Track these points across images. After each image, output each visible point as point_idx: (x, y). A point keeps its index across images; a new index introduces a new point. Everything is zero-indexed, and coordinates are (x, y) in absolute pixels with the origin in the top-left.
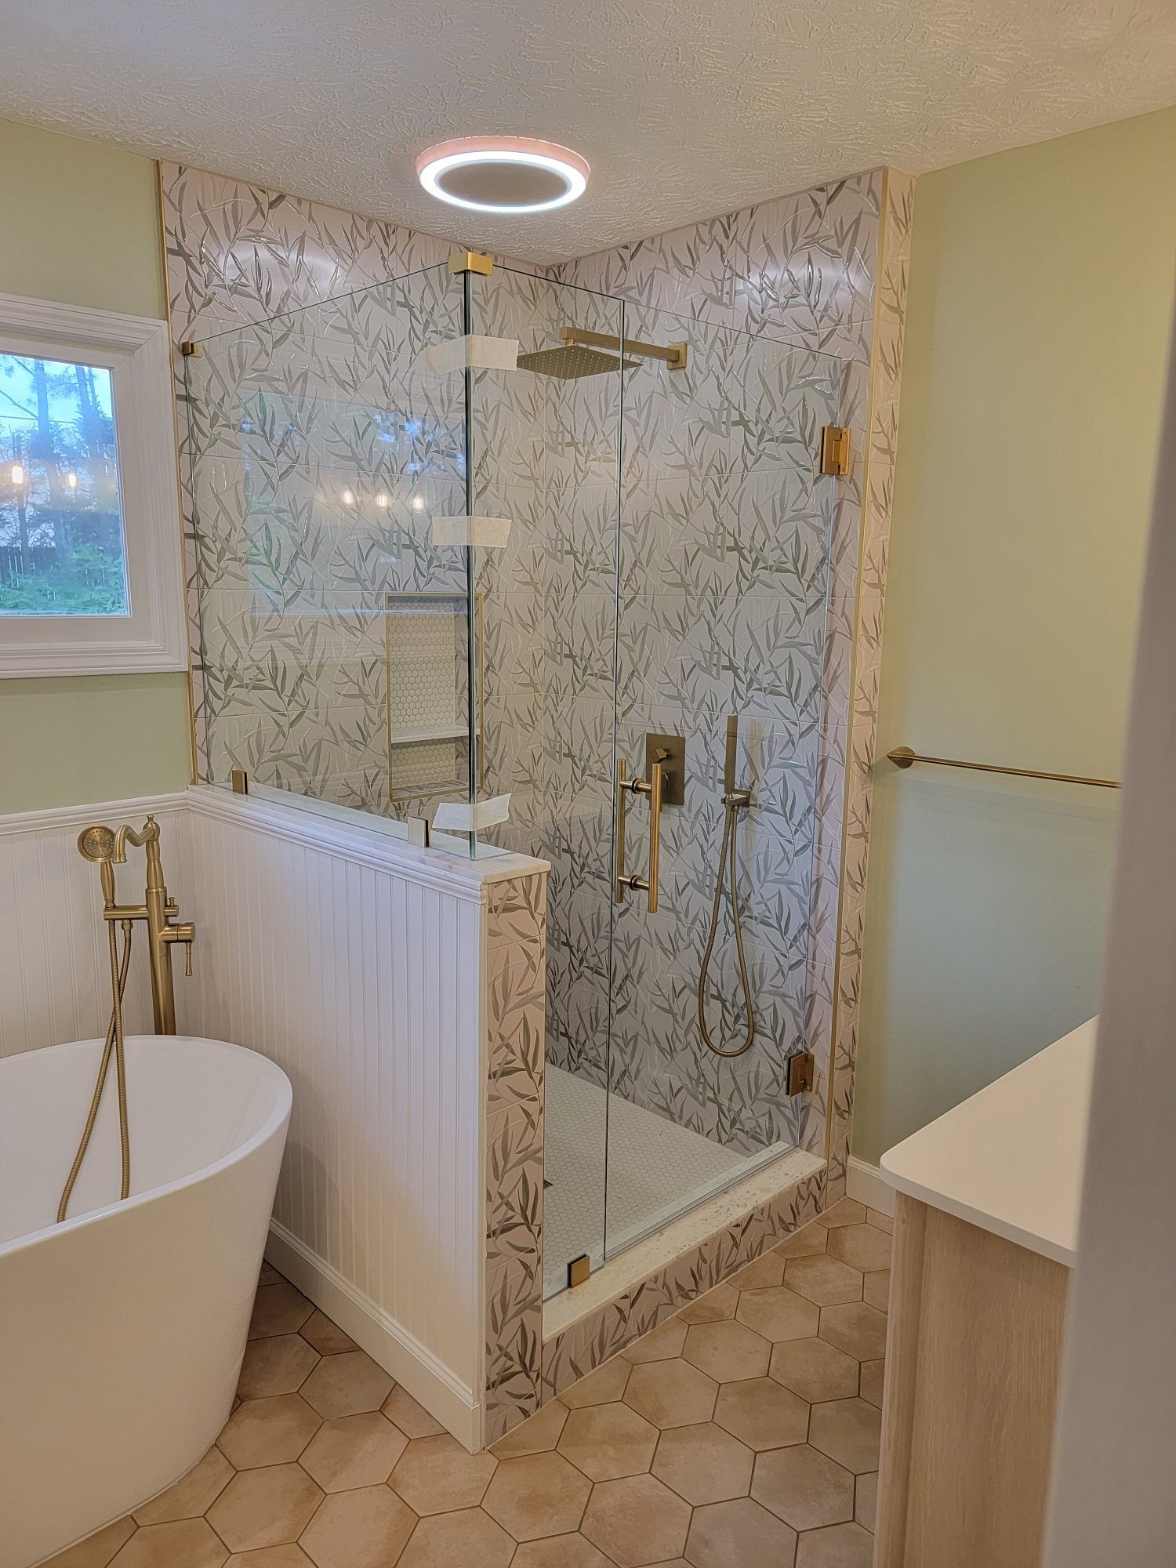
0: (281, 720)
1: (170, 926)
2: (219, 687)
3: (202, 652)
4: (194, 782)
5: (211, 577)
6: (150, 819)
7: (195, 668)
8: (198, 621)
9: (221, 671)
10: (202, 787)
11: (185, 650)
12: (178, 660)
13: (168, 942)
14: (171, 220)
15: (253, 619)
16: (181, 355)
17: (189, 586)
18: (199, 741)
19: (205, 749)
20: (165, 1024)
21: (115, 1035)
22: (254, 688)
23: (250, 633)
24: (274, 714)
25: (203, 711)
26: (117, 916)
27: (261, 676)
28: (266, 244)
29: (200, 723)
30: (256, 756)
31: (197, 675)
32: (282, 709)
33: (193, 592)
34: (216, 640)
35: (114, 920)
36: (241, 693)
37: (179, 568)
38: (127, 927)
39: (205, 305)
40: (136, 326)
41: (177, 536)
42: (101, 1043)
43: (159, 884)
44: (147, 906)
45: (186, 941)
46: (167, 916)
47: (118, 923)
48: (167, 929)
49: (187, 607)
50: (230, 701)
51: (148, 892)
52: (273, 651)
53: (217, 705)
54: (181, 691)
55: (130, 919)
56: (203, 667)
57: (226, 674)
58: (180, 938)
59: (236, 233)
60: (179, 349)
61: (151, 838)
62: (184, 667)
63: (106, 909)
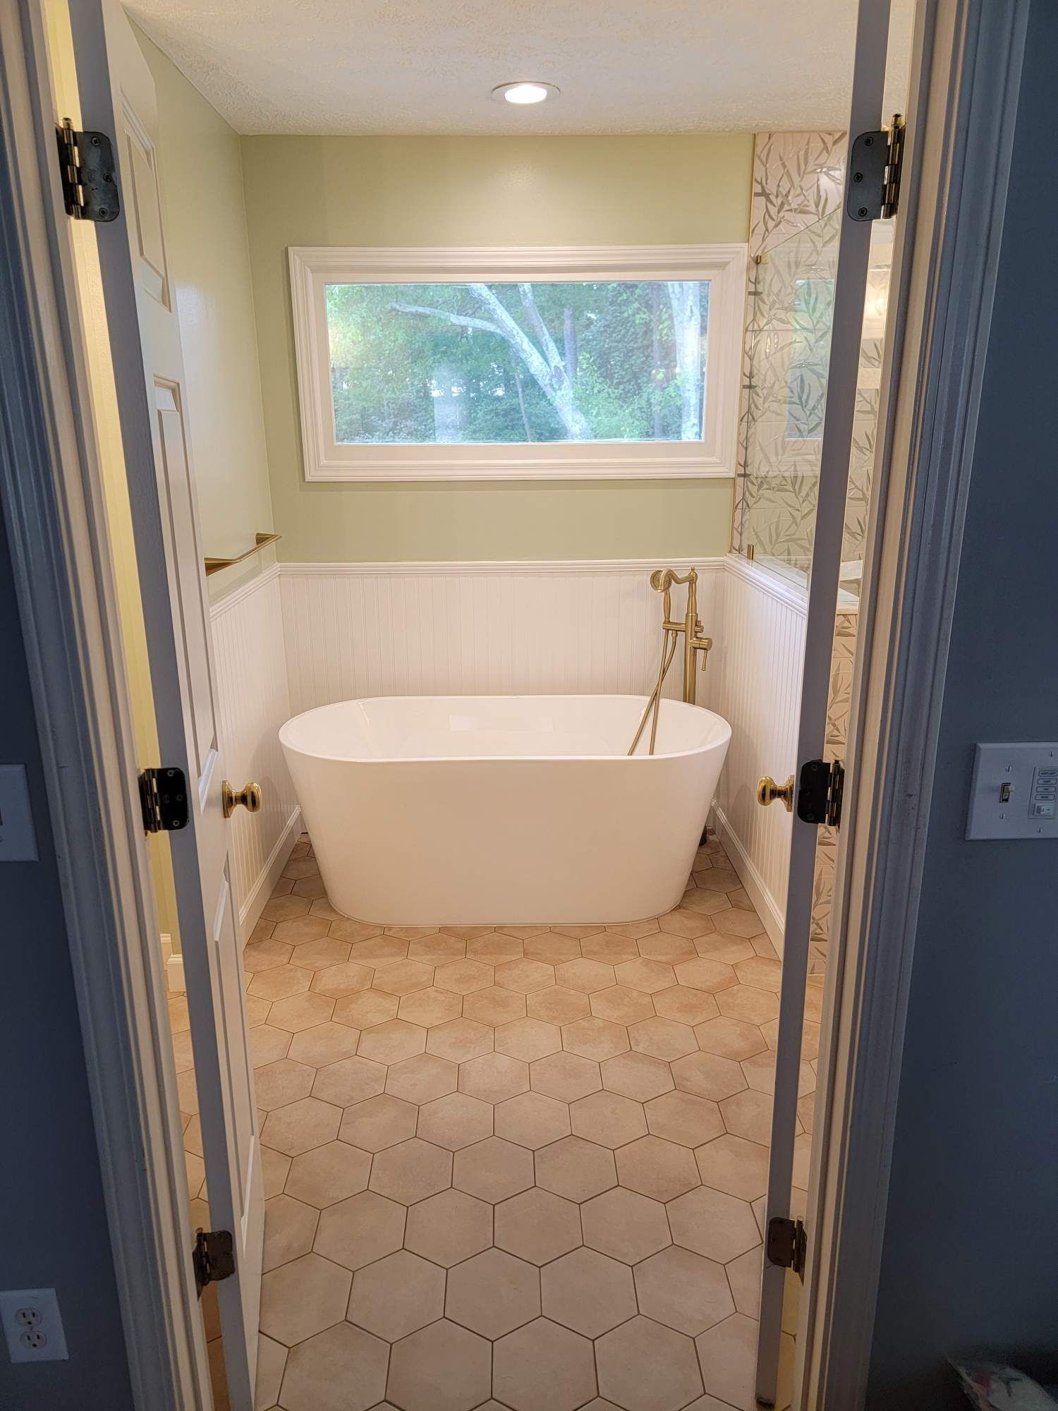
0: (796, 513)
1: (697, 638)
2: (754, 489)
3: (745, 465)
4: (730, 552)
5: (757, 414)
6: (693, 570)
7: (740, 475)
8: (745, 444)
9: (757, 478)
10: (735, 555)
11: (734, 462)
12: (729, 471)
13: (695, 648)
14: (759, 175)
15: (783, 441)
16: (755, 264)
17: (741, 420)
18: (737, 524)
19: (739, 530)
20: (689, 697)
21: (655, 698)
22: (778, 490)
23: (780, 451)
24: (791, 509)
25: (742, 505)
26: (670, 627)
27: (784, 482)
28: (827, 174)
29: (738, 512)
30: (774, 538)
31: (740, 480)
32: (798, 507)
33: (744, 424)
34: (756, 457)
35: (668, 630)
36: (768, 494)
37: (737, 408)
38: (674, 635)
39: (776, 226)
40: (729, 250)
41: (738, 387)
42: (648, 699)
43: (693, 611)
44: (685, 624)
45: (705, 649)
46: (696, 632)
47: (670, 632)
48: (694, 639)
49: (739, 434)
50: (760, 498)
51: (687, 615)
52: (795, 465)
53: (751, 501)
54: (728, 491)
55: (677, 631)
56: (745, 475)
57: (759, 480)
58: (701, 646)
59: (805, 170)
60: (753, 260)
61: (692, 580)
62: (732, 475)
63: (664, 623)
